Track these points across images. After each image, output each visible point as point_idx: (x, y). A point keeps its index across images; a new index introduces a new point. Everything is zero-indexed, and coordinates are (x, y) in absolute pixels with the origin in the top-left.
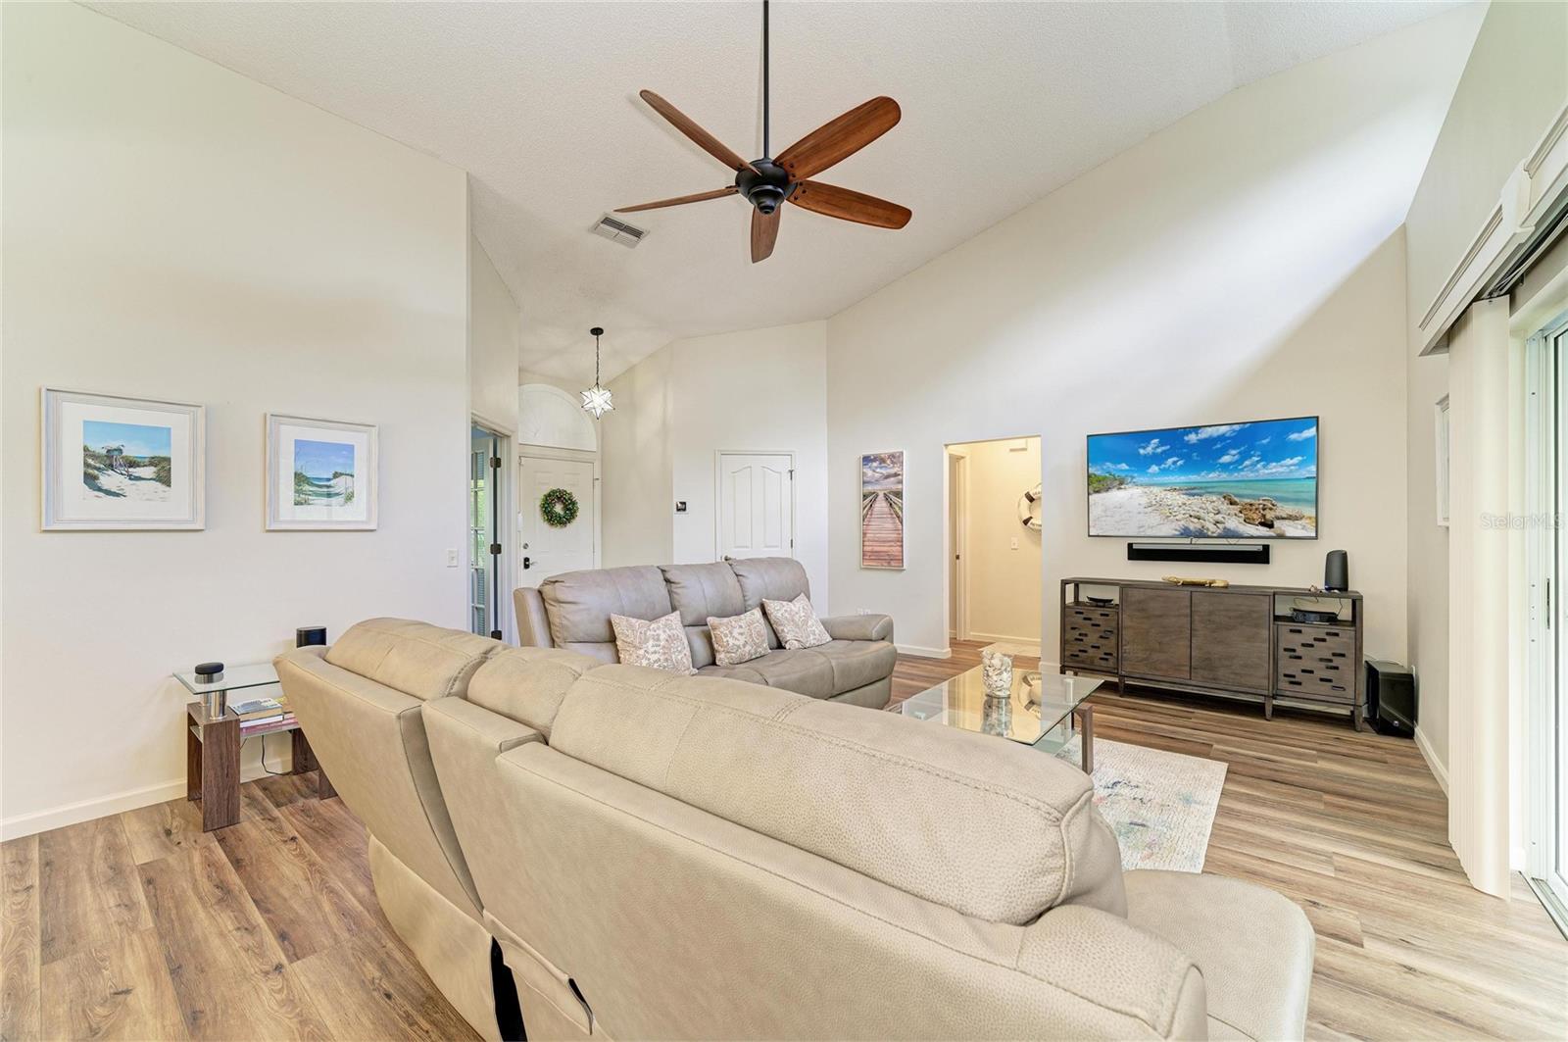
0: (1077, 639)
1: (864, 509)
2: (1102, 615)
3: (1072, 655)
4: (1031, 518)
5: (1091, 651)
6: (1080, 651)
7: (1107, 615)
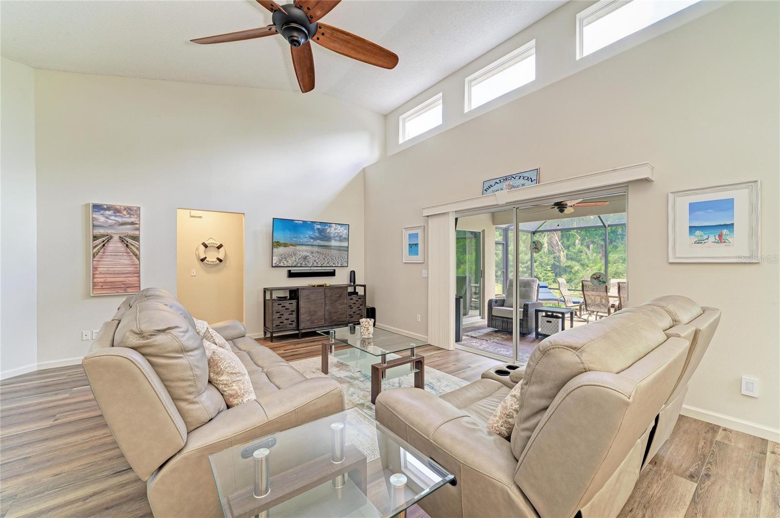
0: (279, 318)
1: (94, 247)
2: (290, 304)
3: (276, 326)
4: (206, 258)
5: (285, 322)
6: (280, 323)
7: (292, 303)
